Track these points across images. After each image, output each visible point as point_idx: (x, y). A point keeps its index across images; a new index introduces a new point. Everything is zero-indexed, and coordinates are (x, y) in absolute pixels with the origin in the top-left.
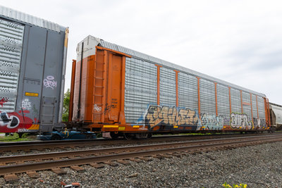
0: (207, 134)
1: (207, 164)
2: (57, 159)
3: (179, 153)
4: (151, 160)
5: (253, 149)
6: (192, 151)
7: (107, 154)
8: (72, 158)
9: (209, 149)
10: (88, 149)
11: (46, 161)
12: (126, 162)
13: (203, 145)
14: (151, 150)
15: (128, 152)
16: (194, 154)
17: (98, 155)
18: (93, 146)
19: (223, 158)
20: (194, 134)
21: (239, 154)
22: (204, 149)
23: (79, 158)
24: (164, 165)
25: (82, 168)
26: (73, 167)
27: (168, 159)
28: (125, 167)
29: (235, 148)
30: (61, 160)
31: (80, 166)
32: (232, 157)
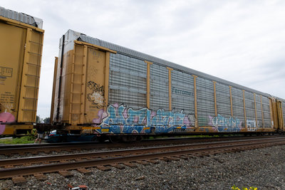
0: (215, 136)
1: (215, 166)
2: (63, 162)
3: (186, 155)
4: (158, 163)
5: (263, 151)
6: (200, 153)
7: (113, 156)
8: (79, 160)
9: (217, 151)
10: (94, 152)
11: (53, 164)
12: (133, 164)
13: (210, 147)
14: (158, 152)
15: (134, 155)
16: (202, 157)
17: (104, 157)
18: (100, 149)
19: (231, 160)
20: (201, 136)
21: (248, 156)
22: (212, 152)
23: (86, 160)
24: (171, 168)
25: (88, 171)
26: (80, 169)
27: (175, 162)
28: (131, 170)
29: (243, 151)
30: (67, 162)
31: (86, 168)
32: (241, 160)
